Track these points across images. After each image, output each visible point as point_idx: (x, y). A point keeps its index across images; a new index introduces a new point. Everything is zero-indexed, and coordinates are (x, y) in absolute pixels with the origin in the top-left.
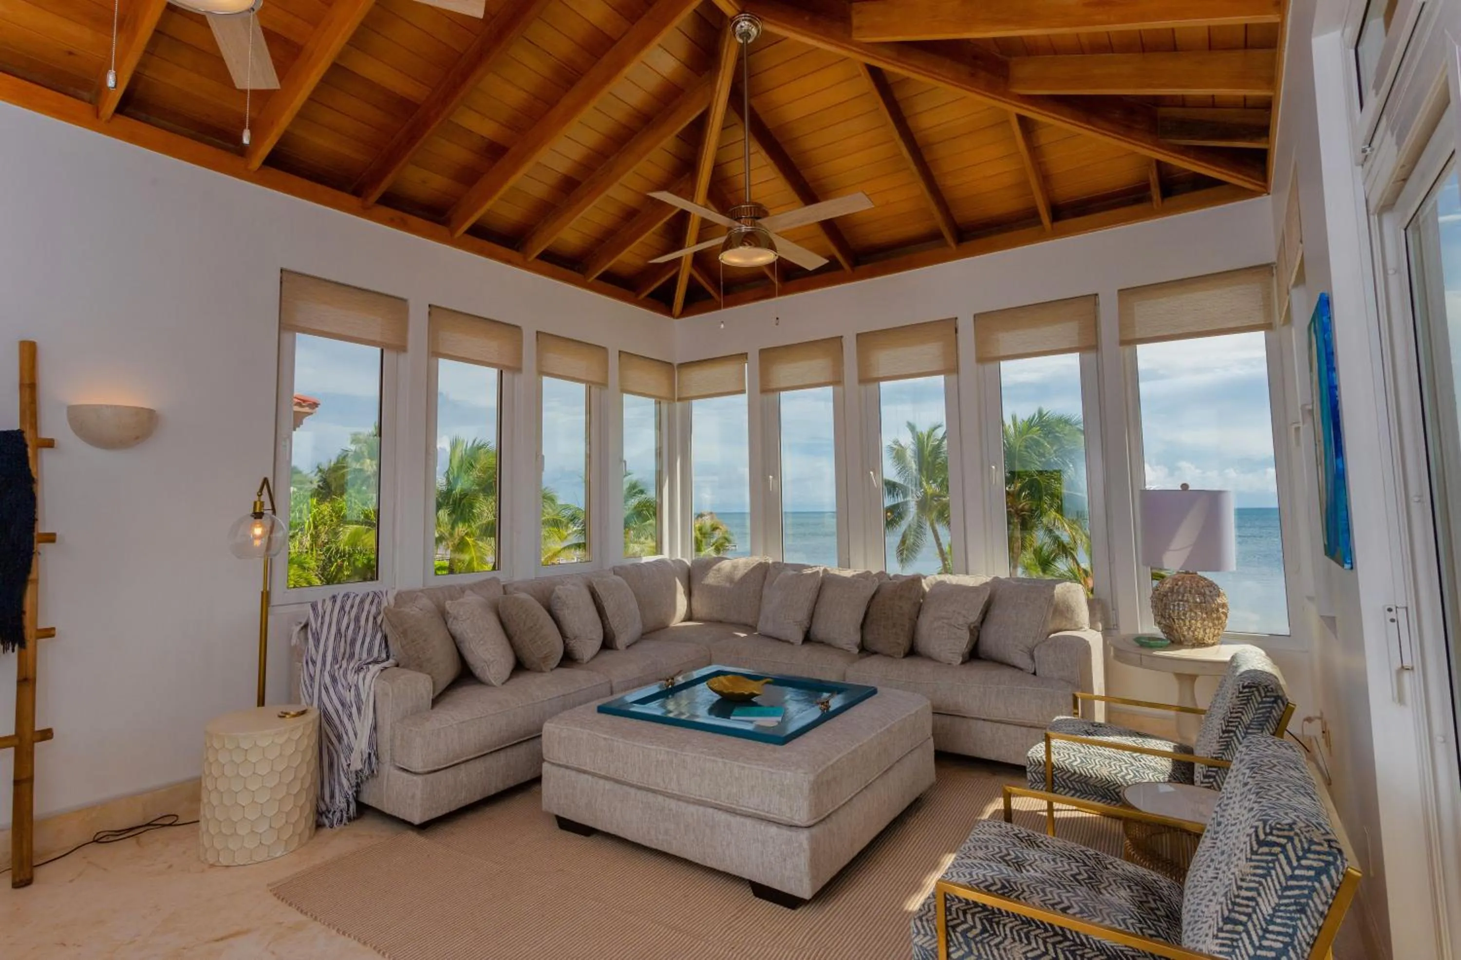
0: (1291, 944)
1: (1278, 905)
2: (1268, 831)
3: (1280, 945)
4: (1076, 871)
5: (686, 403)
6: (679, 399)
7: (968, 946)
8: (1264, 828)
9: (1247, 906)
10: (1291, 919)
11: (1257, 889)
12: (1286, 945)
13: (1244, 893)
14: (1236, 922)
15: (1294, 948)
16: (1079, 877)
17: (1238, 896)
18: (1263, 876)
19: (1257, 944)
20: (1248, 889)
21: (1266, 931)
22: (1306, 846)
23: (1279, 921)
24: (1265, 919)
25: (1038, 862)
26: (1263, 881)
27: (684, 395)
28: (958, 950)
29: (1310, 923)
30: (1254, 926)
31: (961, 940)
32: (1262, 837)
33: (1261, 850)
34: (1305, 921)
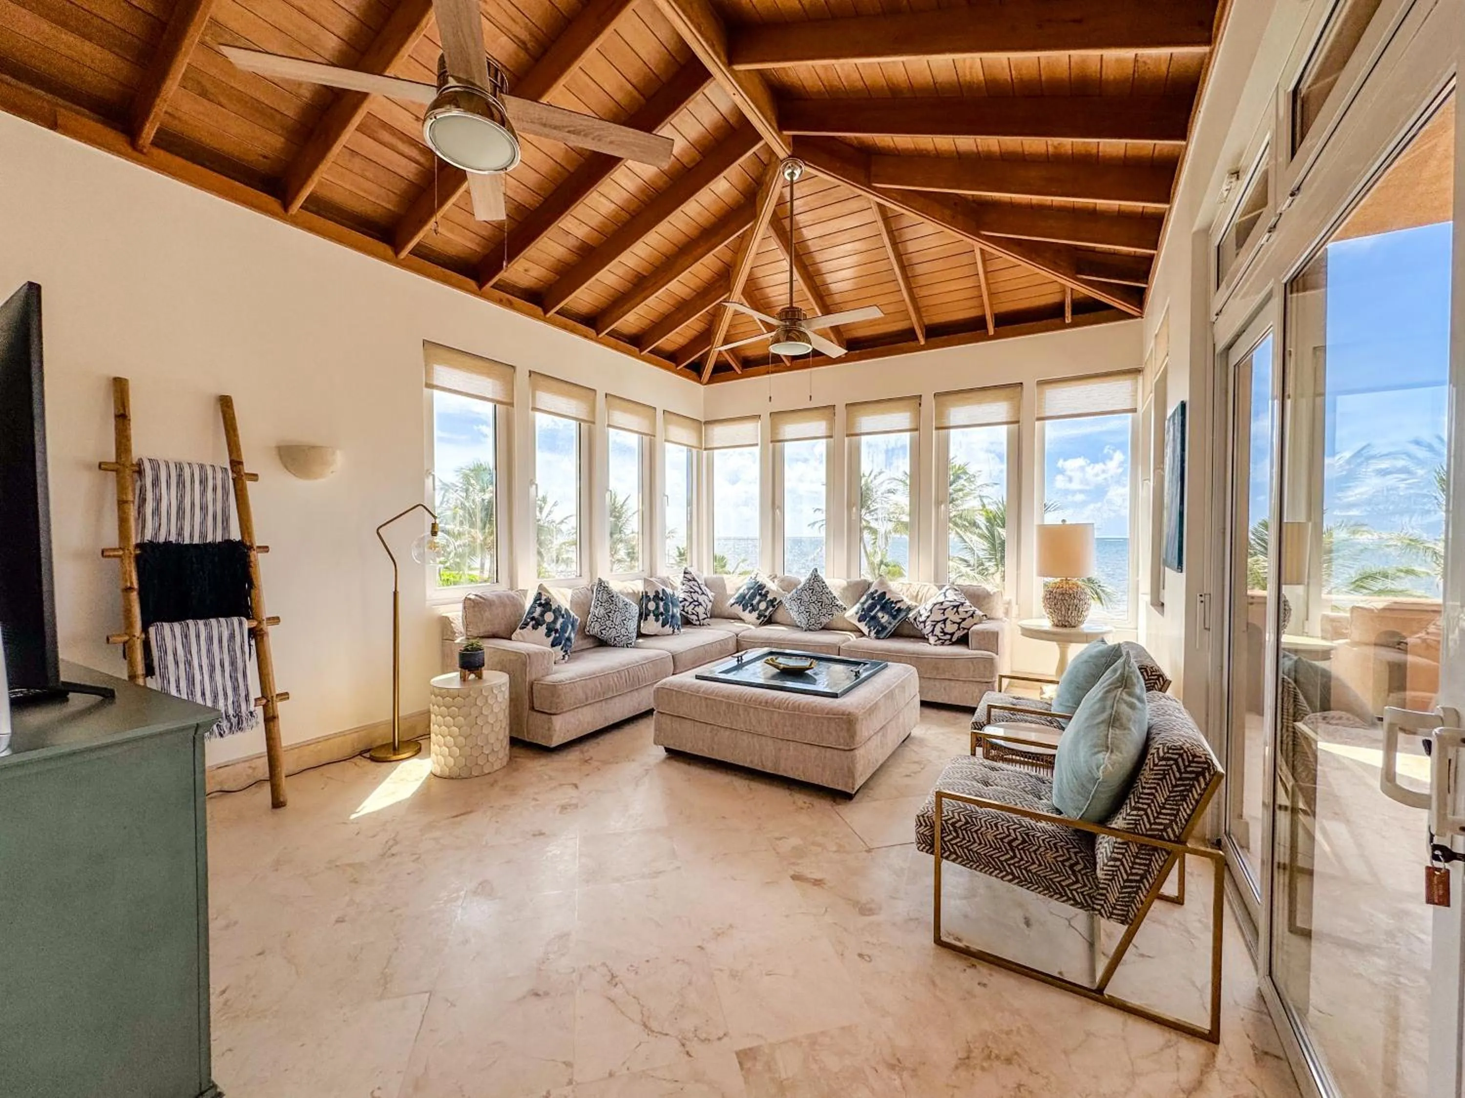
0: (1175, 821)
1: (1169, 797)
2: (1166, 750)
3: (1168, 822)
4: (1023, 785)
5: (711, 451)
6: (705, 449)
7: (956, 831)
8: (1163, 750)
9: (1148, 799)
10: (1176, 805)
11: (1155, 788)
12: (1171, 821)
13: (1146, 791)
14: (1139, 809)
15: (1177, 824)
16: (1027, 789)
17: (1143, 793)
18: (1161, 779)
19: (1152, 821)
20: (1149, 788)
21: (1159, 813)
22: (1191, 758)
23: (1168, 806)
24: (1159, 806)
25: (998, 780)
26: (1160, 782)
27: (709, 446)
28: (948, 835)
29: (1188, 806)
30: (1152, 811)
31: (951, 828)
32: (1161, 754)
33: (1161, 763)
34: (1185, 806)
